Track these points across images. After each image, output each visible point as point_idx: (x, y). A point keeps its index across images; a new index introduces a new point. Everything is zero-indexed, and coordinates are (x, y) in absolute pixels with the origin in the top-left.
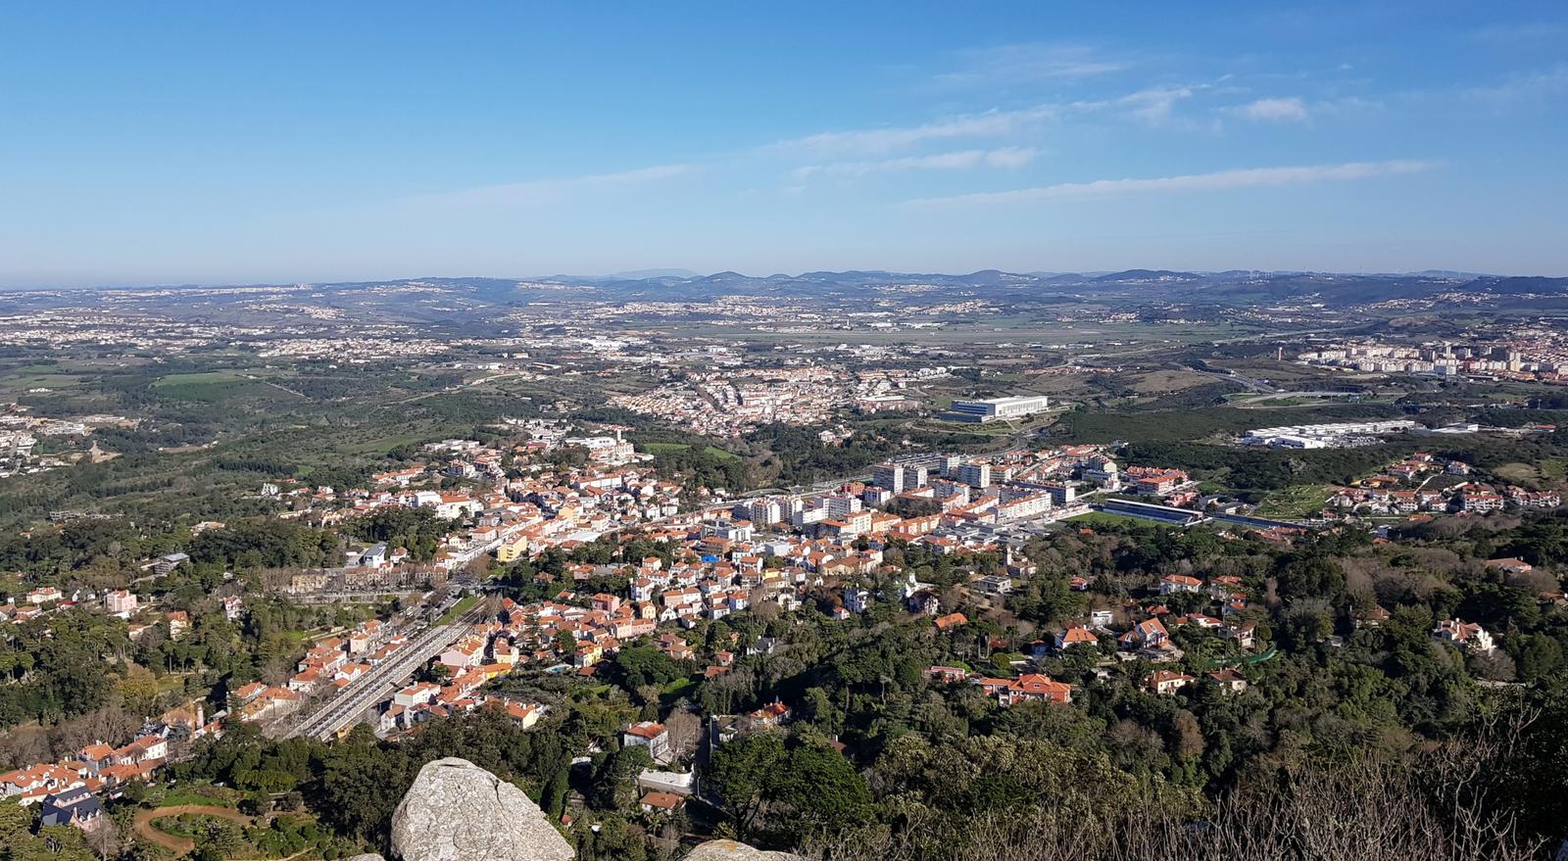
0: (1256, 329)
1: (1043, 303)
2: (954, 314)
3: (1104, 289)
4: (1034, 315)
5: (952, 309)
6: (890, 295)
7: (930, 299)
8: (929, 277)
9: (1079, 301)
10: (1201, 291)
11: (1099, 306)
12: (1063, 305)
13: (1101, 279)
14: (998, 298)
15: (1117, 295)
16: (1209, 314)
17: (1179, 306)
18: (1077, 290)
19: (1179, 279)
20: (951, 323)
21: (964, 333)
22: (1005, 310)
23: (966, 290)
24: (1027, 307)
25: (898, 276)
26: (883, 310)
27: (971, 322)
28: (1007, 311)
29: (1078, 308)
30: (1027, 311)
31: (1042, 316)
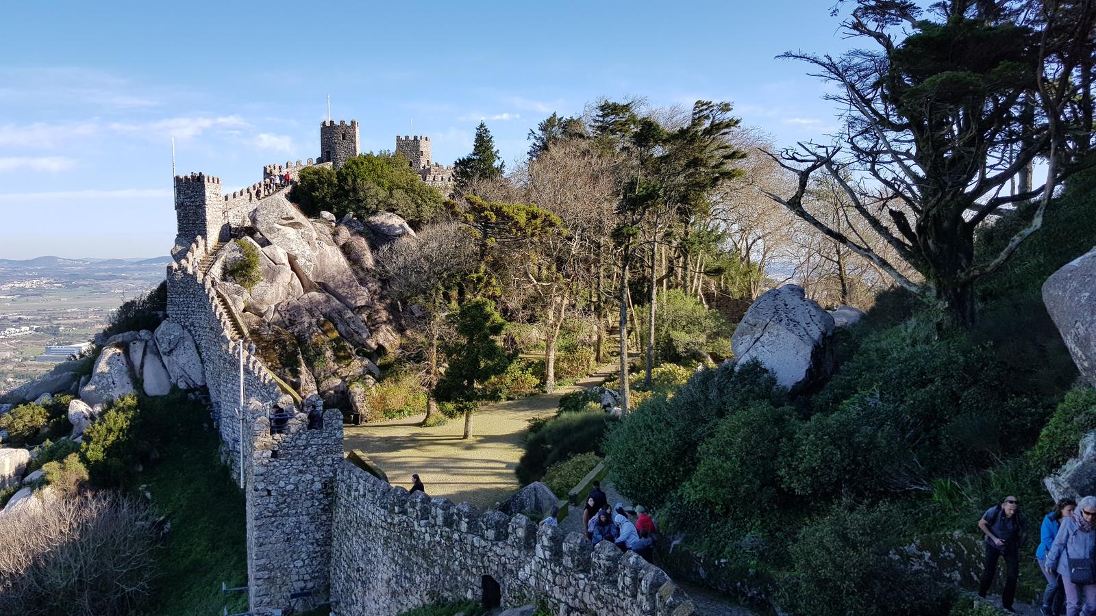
1: (98, 280)
2: (23, 289)
3: (142, 270)
4: (91, 288)
5: (21, 285)
9: (125, 278)
11: (142, 281)
12: (113, 281)
13: (140, 263)
14: (61, 276)
18: (123, 270)
20: (22, 296)
21: (35, 303)
22: (67, 286)
23: (30, 271)
24: (87, 283)
27: (40, 295)
28: (68, 286)
29: (124, 283)
30: (85, 285)
31: (98, 289)
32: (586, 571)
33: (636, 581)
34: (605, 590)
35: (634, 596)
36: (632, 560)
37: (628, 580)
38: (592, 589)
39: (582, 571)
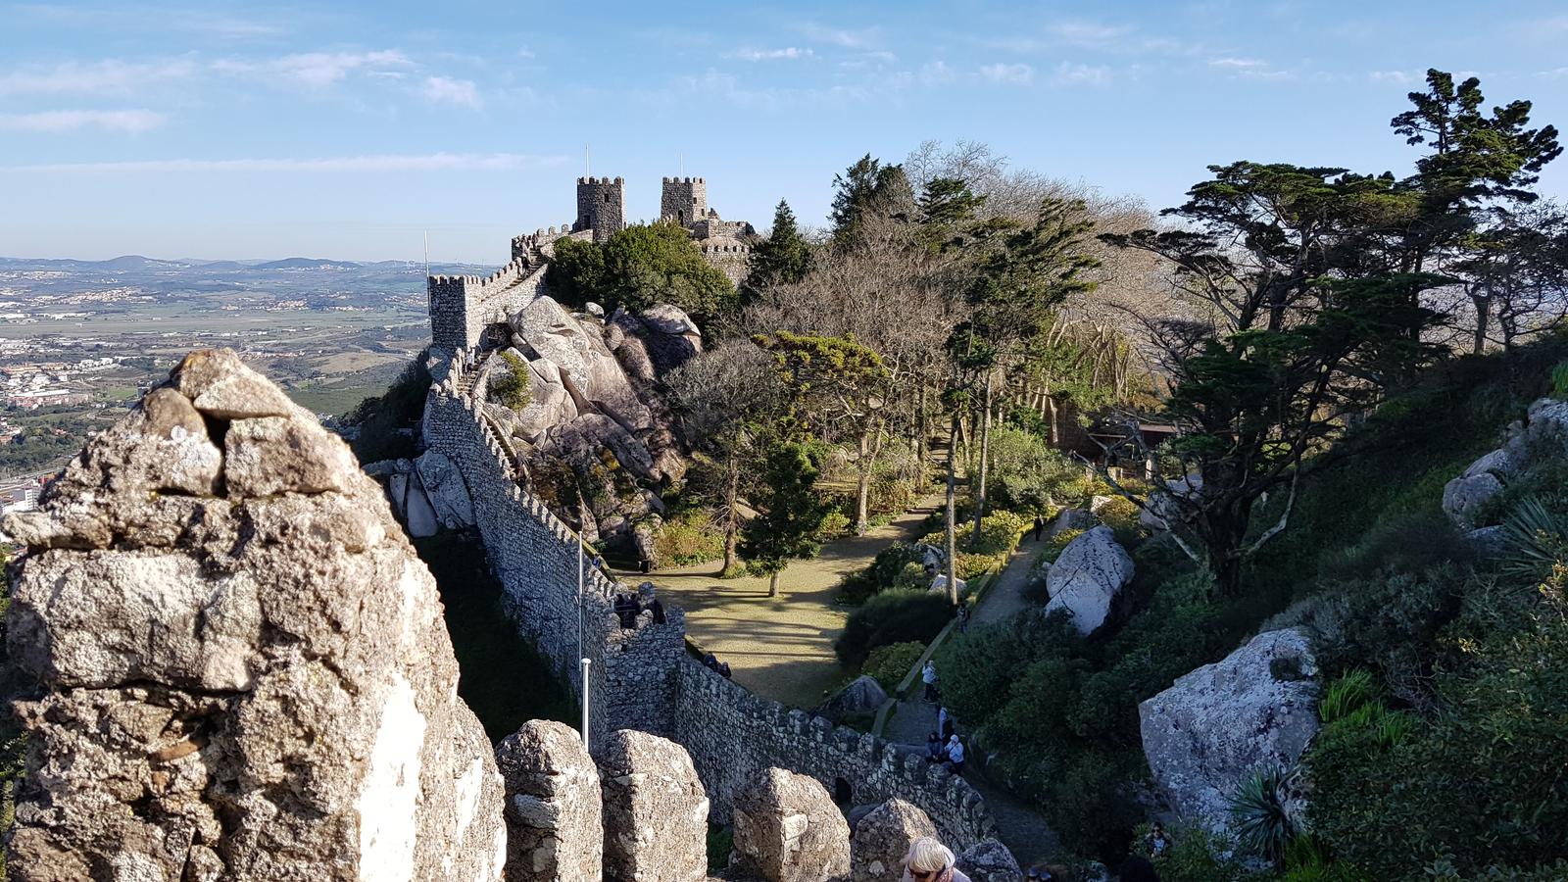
0: (420, 314)
1: (203, 291)
2: (99, 303)
3: (264, 277)
4: (194, 303)
5: (96, 297)
6: (10, 283)
7: (62, 288)
8: (57, 264)
9: (241, 289)
10: (364, 280)
11: (262, 295)
12: (223, 293)
13: (260, 267)
14: (150, 286)
15: (279, 283)
16: (375, 301)
17: (344, 294)
18: (236, 277)
19: (340, 268)
20: (99, 313)
21: (117, 324)
22: (160, 299)
23: (107, 277)
24: (187, 295)
25: (17, 262)
26: (8, 299)
27: (123, 312)
28: (162, 300)
29: (241, 296)
30: (185, 299)
31: (203, 304)
32: (922, 784)
33: (960, 797)
34: (937, 800)
35: (958, 807)
36: (957, 782)
37: (954, 795)
38: (927, 798)
39: (920, 784)
